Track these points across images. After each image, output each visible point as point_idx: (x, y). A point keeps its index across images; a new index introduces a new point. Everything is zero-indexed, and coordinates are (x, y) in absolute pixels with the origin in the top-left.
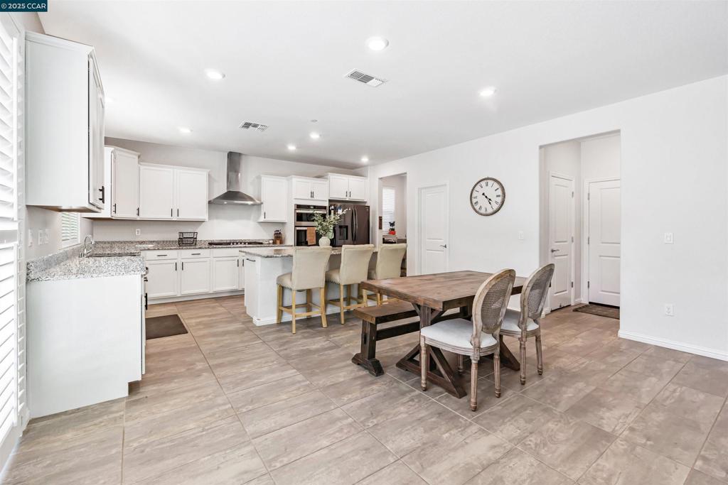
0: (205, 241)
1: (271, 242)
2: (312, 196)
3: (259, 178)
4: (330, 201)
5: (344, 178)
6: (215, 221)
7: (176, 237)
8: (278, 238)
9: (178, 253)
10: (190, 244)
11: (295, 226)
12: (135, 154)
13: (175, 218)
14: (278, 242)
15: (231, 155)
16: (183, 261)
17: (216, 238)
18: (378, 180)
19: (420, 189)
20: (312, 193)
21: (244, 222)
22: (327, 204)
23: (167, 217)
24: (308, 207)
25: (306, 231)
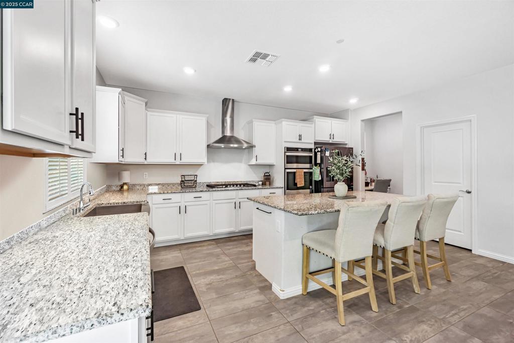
0: (203, 183)
1: (261, 183)
2: (300, 139)
3: (250, 123)
4: (315, 143)
5: (326, 121)
6: (212, 164)
7: (178, 180)
8: (267, 180)
9: (181, 196)
10: (191, 187)
11: (285, 169)
12: (142, 101)
13: (178, 162)
14: (268, 183)
15: (225, 102)
16: (186, 204)
17: (213, 180)
18: (360, 121)
19: (423, 128)
20: (300, 136)
21: (236, 165)
22: (312, 146)
23: (171, 160)
24: (296, 150)
25: (294, 173)
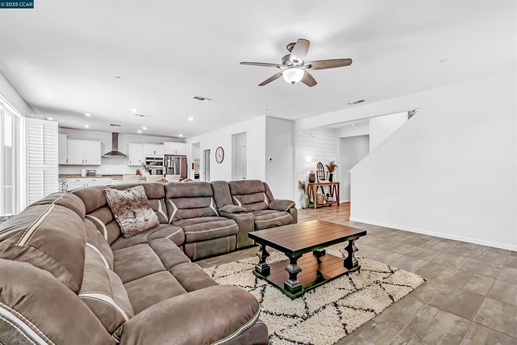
0: (100, 175)
1: (135, 175)
2: (155, 153)
3: (128, 144)
4: (165, 155)
5: (172, 144)
6: (105, 165)
8: (138, 173)
9: (86, 179)
10: (93, 176)
13: (85, 164)
15: (114, 134)
16: (88, 183)
18: (192, 144)
21: (121, 166)
22: (163, 157)
24: (152, 158)
